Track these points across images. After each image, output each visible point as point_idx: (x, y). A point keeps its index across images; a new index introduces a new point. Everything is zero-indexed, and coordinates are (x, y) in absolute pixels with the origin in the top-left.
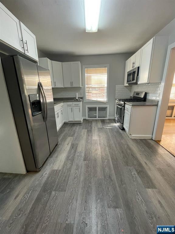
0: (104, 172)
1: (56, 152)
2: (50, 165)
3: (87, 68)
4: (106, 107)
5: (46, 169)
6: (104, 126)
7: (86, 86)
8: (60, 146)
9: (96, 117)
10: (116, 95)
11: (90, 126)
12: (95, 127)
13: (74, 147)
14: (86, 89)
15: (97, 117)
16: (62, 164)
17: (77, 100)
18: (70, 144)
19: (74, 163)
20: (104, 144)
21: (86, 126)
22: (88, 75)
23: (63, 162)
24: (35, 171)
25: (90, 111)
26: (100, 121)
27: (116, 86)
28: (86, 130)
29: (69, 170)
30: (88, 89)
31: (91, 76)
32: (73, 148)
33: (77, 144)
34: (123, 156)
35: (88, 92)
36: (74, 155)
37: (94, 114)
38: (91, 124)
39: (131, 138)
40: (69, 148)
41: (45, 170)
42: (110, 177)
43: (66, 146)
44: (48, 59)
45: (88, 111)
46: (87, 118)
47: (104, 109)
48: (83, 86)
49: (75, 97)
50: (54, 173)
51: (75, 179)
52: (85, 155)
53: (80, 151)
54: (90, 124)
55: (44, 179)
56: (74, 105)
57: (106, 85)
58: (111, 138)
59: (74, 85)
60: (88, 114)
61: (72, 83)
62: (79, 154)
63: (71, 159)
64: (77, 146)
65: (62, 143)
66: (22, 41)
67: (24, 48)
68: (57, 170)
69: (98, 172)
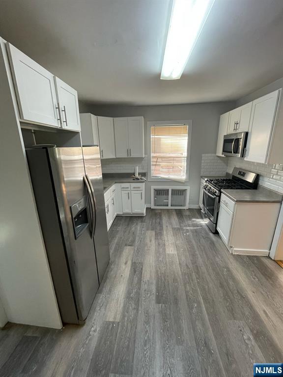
0: (194, 331)
1: (108, 280)
2: (100, 310)
3: (154, 126)
4: (185, 190)
5: (95, 320)
6: (182, 225)
7: (152, 155)
8: (112, 266)
9: (168, 206)
10: (202, 170)
11: (160, 223)
12: (167, 226)
13: (137, 269)
14: (152, 160)
15: (170, 205)
16: (120, 308)
17: (137, 179)
18: (129, 263)
19: (140, 308)
20: (186, 265)
21: (152, 222)
22: (156, 136)
23: (122, 305)
24: (77, 324)
25: (157, 195)
26: (174, 213)
27: (203, 155)
28: (154, 233)
29: (134, 325)
30: (155, 160)
31: (160, 139)
32: (135, 272)
33: (142, 264)
34: (223, 293)
35: (156, 165)
36: (139, 289)
37: (165, 201)
38: (161, 219)
39: (232, 254)
40: (129, 273)
41: (93, 321)
42: (206, 345)
43: (123, 266)
44: (92, 115)
45: (155, 195)
46: (153, 207)
47: (182, 192)
48: (146, 156)
49: (133, 172)
50: (109, 328)
51: (145, 345)
52: (158, 290)
53: (148, 281)
54: (158, 220)
55: (94, 344)
56: (132, 188)
57: (185, 154)
58: (197, 252)
59: (132, 154)
60: (155, 200)
61: (129, 152)
62: (146, 287)
63: (134, 297)
64: (142, 269)
65: (117, 260)
66: (57, 109)
67: (60, 119)
68: (113, 323)
69: (184, 332)
